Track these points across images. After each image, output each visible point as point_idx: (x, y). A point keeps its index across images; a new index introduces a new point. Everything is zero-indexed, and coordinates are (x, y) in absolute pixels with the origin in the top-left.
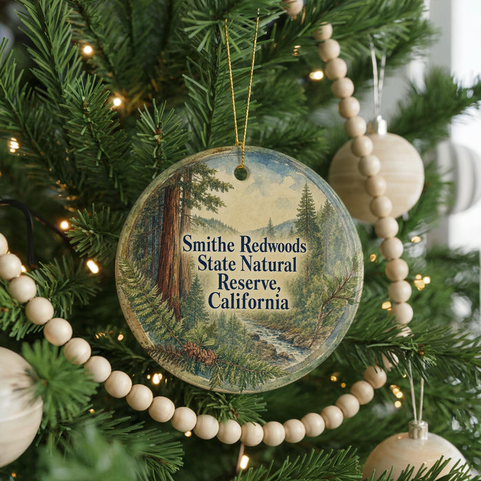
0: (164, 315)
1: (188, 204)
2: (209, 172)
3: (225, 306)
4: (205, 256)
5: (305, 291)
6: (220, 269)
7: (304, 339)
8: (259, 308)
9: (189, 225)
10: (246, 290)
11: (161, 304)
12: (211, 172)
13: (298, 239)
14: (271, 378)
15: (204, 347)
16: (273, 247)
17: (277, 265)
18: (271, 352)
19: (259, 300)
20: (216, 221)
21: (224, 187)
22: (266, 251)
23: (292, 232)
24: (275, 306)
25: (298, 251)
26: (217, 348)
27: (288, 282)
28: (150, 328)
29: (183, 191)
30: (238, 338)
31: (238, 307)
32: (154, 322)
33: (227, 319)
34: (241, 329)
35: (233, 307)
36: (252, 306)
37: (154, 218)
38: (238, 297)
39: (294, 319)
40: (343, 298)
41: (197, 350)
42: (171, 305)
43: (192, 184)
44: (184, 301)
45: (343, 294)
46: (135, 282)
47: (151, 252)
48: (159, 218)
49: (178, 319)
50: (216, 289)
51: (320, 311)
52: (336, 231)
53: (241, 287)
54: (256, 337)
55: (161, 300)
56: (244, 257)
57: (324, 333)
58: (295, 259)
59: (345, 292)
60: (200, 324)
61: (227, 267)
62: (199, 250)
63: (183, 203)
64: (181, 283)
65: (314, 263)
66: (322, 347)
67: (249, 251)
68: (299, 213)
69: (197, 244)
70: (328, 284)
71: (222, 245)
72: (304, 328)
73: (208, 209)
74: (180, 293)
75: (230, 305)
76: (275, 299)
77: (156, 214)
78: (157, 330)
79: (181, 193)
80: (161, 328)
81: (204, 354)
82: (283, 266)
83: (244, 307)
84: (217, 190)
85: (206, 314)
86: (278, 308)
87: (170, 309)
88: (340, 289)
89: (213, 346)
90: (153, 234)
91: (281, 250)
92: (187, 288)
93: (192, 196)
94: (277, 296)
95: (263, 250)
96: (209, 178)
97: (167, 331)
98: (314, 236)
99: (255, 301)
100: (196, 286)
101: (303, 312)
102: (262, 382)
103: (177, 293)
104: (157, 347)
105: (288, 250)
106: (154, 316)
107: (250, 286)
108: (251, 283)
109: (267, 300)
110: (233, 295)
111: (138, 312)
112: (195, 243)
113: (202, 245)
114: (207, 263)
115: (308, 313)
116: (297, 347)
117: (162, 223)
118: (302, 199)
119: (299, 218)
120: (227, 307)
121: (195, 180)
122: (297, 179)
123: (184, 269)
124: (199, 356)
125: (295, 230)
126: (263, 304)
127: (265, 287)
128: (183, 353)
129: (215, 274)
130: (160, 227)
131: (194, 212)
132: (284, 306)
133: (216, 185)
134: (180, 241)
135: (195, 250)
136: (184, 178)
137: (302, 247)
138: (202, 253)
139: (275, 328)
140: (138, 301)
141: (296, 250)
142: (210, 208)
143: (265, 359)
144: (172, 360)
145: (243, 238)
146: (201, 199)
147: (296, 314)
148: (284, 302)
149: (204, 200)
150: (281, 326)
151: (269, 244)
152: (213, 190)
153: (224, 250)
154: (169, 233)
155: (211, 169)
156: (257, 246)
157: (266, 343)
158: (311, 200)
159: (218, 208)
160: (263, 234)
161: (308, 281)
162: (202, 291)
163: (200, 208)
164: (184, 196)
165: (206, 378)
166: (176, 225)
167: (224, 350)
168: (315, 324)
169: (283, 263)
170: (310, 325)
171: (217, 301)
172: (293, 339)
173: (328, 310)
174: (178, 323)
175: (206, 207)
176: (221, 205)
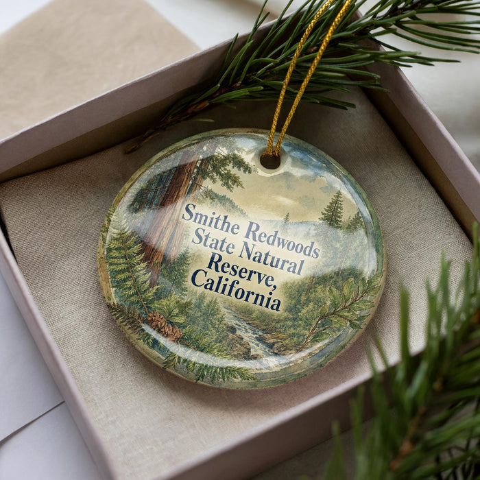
2: (237, 149)
3: (208, 286)
4: (204, 230)
5: (303, 298)
6: (215, 248)
8: (247, 300)
10: (237, 277)
11: (139, 264)
13: (313, 243)
14: (235, 378)
15: (171, 323)
16: (282, 243)
17: (281, 262)
19: (249, 293)
20: (228, 199)
22: (273, 244)
23: (308, 233)
24: (264, 303)
25: (309, 255)
26: (184, 327)
28: (119, 285)
30: (211, 324)
31: (223, 292)
32: (125, 280)
33: (207, 301)
34: (219, 316)
35: (217, 290)
36: (239, 296)
38: (226, 282)
39: (282, 324)
40: (345, 318)
44: (165, 268)
45: (346, 314)
48: (167, 179)
50: (205, 266)
51: (314, 324)
52: (359, 246)
53: (233, 273)
54: (233, 330)
55: (141, 260)
56: (246, 244)
58: (302, 262)
59: (349, 312)
62: (199, 223)
63: (197, 172)
66: (305, 363)
67: (254, 240)
68: (323, 216)
69: (199, 216)
71: (226, 224)
72: (290, 336)
73: (222, 185)
75: (214, 287)
76: (267, 296)
78: (125, 289)
82: (287, 266)
83: (229, 294)
84: (239, 169)
85: (185, 290)
86: (267, 306)
88: (345, 308)
89: (181, 324)
91: (290, 248)
93: (209, 167)
94: (271, 294)
95: (271, 242)
97: (136, 293)
98: (332, 245)
99: (243, 291)
101: (294, 319)
102: (224, 379)
104: (119, 307)
105: (298, 251)
106: (127, 274)
107: (243, 275)
108: (246, 272)
109: (258, 295)
110: (221, 278)
111: (111, 264)
112: (197, 214)
113: (204, 218)
114: (204, 238)
115: (300, 322)
117: (169, 184)
120: (211, 289)
123: (177, 236)
124: (162, 330)
126: (252, 298)
127: (260, 281)
130: (164, 187)
132: (275, 307)
135: (195, 221)
137: (315, 252)
138: (201, 226)
139: (257, 327)
140: (115, 254)
141: (307, 253)
142: (226, 184)
144: (131, 324)
146: (218, 173)
147: (286, 319)
148: (277, 302)
149: (221, 175)
151: (279, 239)
152: (235, 168)
153: (227, 231)
154: (173, 197)
155: (239, 146)
156: (265, 236)
157: (242, 339)
158: (340, 208)
159: (235, 186)
162: (189, 264)
163: (214, 181)
164: (201, 164)
165: (162, 355)
167: (192, 332)
169: (288, 262)
170: (299, 335)
171: (201, 279)
172: (274, 344)
173: (323, 325)
174: (151, 289)
175: (221, 182)
176: (238, 185)
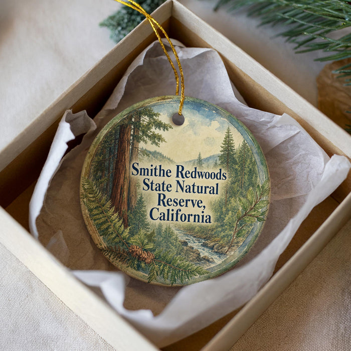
0: (115, 224)
1: (137, 139)
7: (223, 247)
9: (137, 155)
12: (155, 115)
18: (196, 255)
21: (165, 127)
27: (211, 202)
29: (134, 129)
37: (110, 148)
41: (140, 251)
42: (121, 216)
43: (140, 124)
46: (93, 197)
47: (107, 175)
49: (126, 227)
57: (238, 242)
60: (142, 232)
61: (165, 189)
64: (129, 199)
65: (232, 188)
70: (242, 205)
74: (128, 207)
77: (112, 145)
79: (132, 130)
80: (112, 233)
81: (145, 255)
87: (120, 219)
90: (110, 160)
92: (134, 203)
96: (154, 119)
100: (141, 202)
103: (126, 207)
116: (217, 252)
118: (225, 138)
119: (222, 153)
121: (143, 121)
122: (222, 123)
125: (219, 162)
128: (128, 253)
129: (156, 193)
131: (141, 145)
133: (159, 125)
134: (129, 167)
136: (135, 119)
143: (191, 261)
145: (178, 167)
150: (205, 236)
160: (194, 164)
161: (227, 202)
166: (127, 155)
168: (231, 235)
